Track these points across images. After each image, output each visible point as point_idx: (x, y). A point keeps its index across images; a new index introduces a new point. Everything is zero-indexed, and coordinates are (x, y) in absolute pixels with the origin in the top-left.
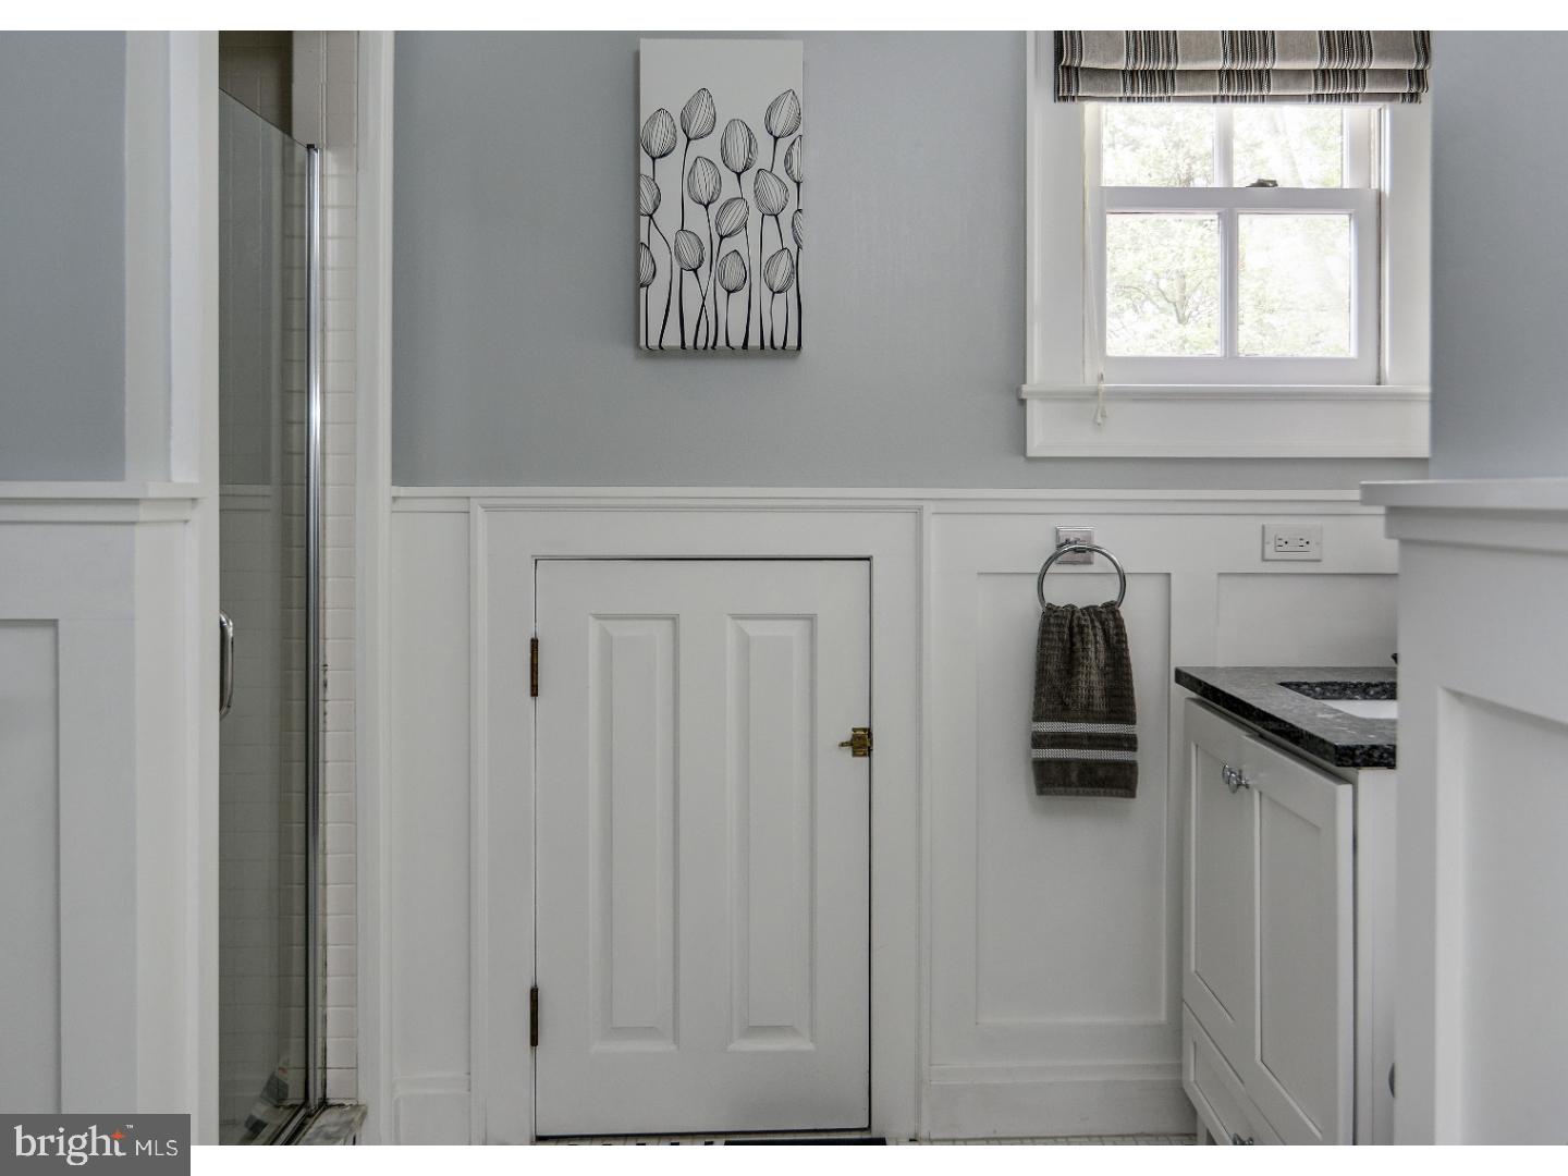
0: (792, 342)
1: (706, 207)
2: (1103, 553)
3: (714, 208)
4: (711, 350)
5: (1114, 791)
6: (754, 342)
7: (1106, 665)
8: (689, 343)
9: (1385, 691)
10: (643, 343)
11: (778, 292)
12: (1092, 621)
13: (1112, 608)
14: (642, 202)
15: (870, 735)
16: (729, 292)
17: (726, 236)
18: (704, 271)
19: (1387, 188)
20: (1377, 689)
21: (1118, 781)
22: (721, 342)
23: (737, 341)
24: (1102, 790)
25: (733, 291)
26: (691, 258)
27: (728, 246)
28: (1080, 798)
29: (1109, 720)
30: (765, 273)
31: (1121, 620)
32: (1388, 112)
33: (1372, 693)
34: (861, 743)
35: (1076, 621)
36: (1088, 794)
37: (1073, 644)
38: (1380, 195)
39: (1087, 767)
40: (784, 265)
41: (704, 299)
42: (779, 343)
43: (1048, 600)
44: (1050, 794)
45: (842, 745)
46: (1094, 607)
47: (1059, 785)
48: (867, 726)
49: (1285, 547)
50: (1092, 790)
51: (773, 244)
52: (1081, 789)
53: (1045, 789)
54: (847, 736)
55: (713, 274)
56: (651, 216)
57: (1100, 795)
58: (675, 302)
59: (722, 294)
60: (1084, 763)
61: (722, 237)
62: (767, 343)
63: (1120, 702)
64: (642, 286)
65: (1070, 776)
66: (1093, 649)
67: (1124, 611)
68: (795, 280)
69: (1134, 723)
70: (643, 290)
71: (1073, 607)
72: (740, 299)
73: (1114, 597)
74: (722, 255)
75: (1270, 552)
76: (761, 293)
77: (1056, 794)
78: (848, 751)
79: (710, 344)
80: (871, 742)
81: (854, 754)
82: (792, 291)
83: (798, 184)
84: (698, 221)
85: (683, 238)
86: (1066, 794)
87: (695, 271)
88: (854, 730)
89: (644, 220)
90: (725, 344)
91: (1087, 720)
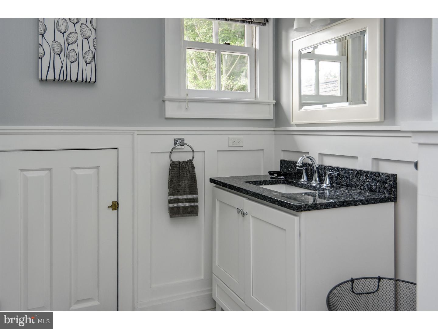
0: (93, 80)
1: (63, 34)
2: (188, 145)
3: (66, 35)
4: (65, 81)
5: (193, 215)
6: (80, 79)
7: (190, 178)
8: (57, 78)
9: (270, 182)
10: (40, 77)
11: (88, 64)
12: (185, 165)
13: (190, 162)
14: (39, 30)
15: (118, 203)
16: (71, 62)
17: (70, 44)
18: (62, 55)
19: (258, 48)
20: (268, 182)
21: (193, 211)
22: (68, 79)
23: (74, 79)
24: (189, 215)
25: (73, 62)
26: (58, 50)
27: (71, 47)
28: (183, 217)
29: (191, 194)
30: (84, 57)
31: (193, 165)
32: (258, 28)
33: (267, 183)
34: (115, 206)
35: (181, 166)
36: (185, 216)
37: (180, 172)
38: (256, 49)
39: (185, 208)
40: (90, 56)
41: (62, 64)
42: (88, 80)
43: (172, 160)
44: (174, 217)
45: (109, 207)
46: (186, 161)
47: (177, 214)
48: (116, 200)
49: (234, 143)
50: (186, 215)
51: (86, 48)
52: (183, 215)
53: (173, 216)
54: (110, 204)
55: (66, 56)
56: (43, 35)
57: (189, 216)
58: (52, 65)
59: (69, 63)
60: (184, 207)
61: (69, 44)
62: (85, 80)
63: (193, 189)
64: (39, 58)
65: (180, 211)
66: (186, 174)
67: (194, 162)
68: (94, 61)
69: (197, 194)
70: (40, 60)
71: (179, 161)
72: (75, 65)
73: (191, 158)
74: (69, 50)
75: (231, 145)
76: (83, 64)
77: (176, 217)
78: (111, 209)
79: (65, 79)
80: (118, 206)
81: (113, 210)
82: (93, 64)
83: (95, 30)
84: (60, 38)
85: (54, 43)
86: (179, 217)
87: (59, 55)
88: (112, 202)
89: (40, 36)
90: (70, 79)
91: (185, 194)
